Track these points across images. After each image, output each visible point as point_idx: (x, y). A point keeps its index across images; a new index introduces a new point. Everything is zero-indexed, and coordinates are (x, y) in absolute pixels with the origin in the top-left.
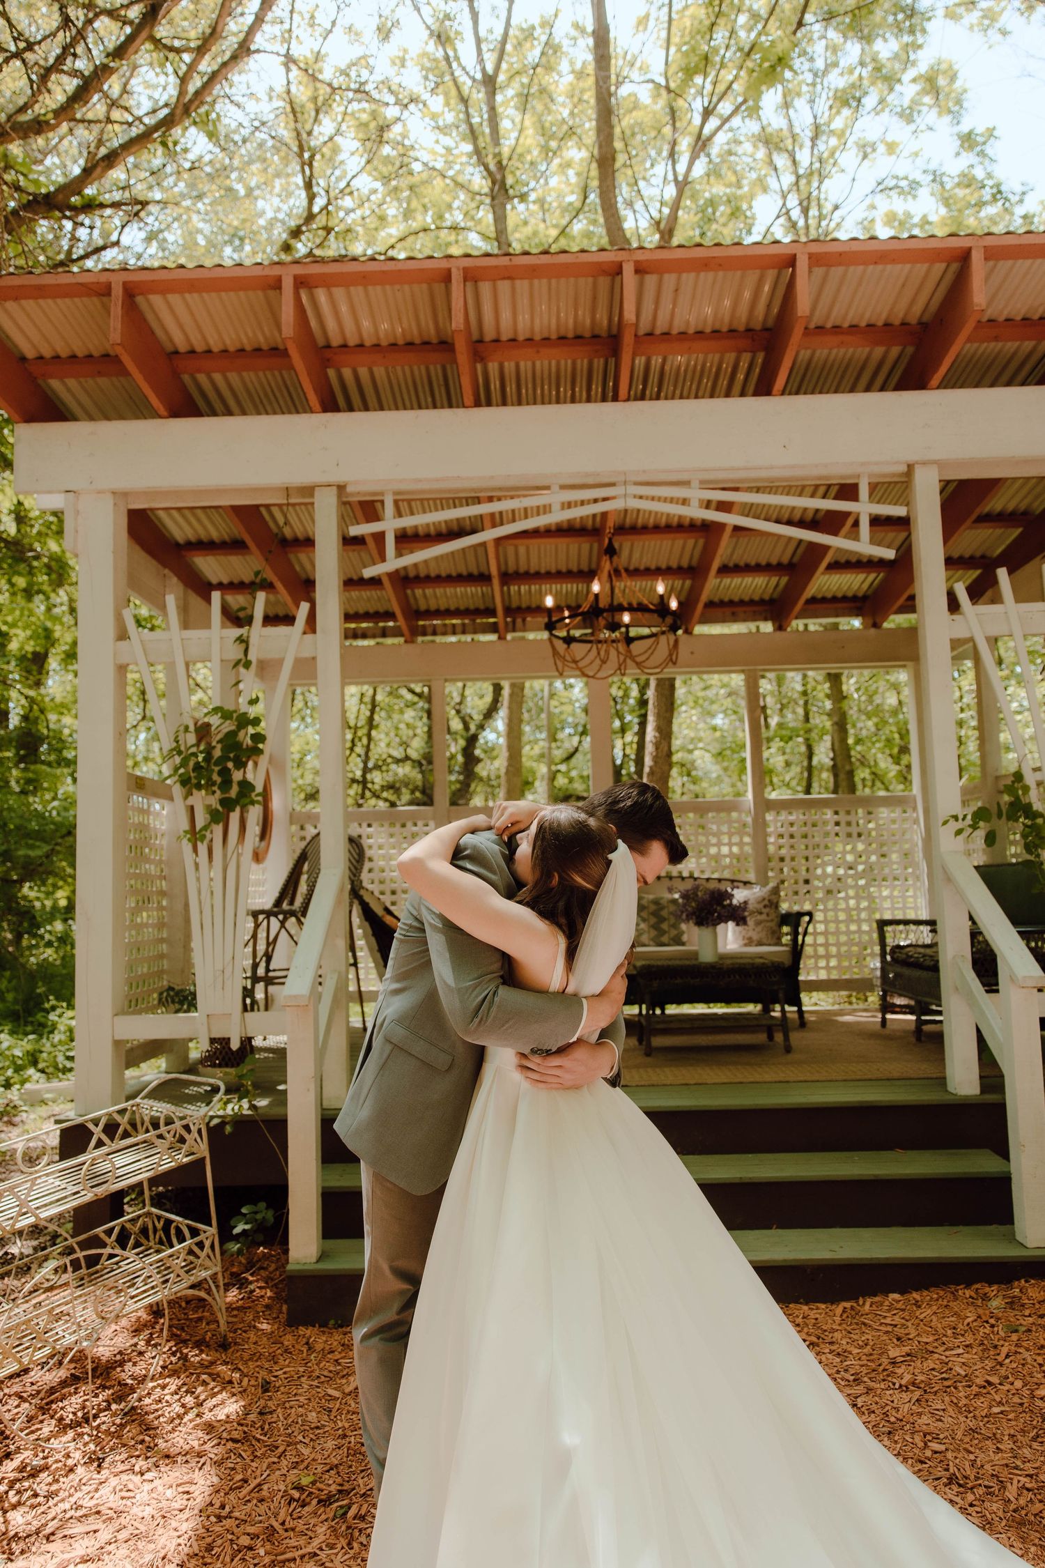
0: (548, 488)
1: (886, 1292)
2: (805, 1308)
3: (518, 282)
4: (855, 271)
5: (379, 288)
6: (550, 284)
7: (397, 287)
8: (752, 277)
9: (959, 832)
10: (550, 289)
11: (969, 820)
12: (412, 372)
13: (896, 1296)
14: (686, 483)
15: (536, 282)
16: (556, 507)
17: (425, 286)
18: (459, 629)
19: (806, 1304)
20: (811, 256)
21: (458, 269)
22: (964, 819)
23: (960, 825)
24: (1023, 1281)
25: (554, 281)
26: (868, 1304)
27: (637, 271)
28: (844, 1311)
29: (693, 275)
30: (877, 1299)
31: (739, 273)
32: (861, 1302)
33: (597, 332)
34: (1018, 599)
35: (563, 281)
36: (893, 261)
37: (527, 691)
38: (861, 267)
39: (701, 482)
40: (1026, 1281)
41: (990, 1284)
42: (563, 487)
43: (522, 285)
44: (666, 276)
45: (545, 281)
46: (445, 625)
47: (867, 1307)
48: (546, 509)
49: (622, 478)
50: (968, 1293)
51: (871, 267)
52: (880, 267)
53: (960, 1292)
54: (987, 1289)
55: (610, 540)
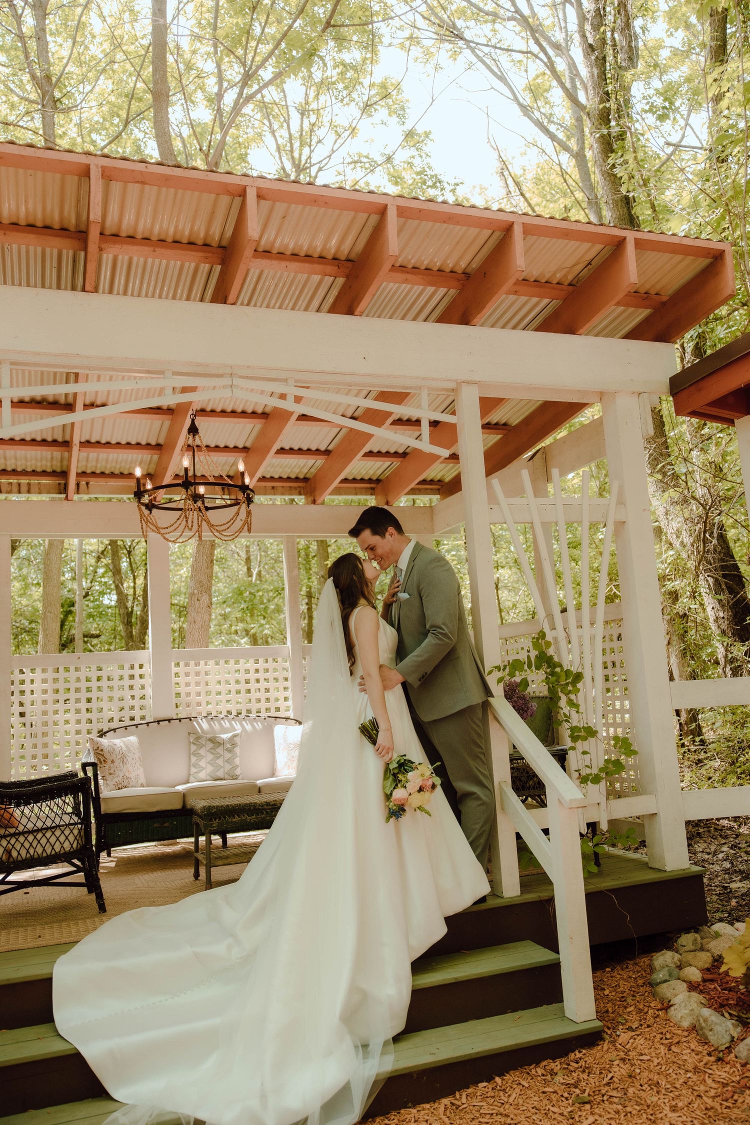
0: (162, 373)
1: (476, 1083)
2: (414, 1111)
3: (147, 187)
4: (426, 225)
5: (11, 170)
6: (176, 194)
7: (30, 172)
8: (348, 216)
10: (175, 198)
12: (27, 252)
13: (485, 1084)
14: (283, 381)
15: (164, 190)
17: (58, 176)
18: (24, 488)
19: (414, 1107)
20: (398, 207)
21: (97, 166)
22: (504, 670)
24: (577, 1052)
25: (180, 192)
26: (464, 1096)
27: (259, 197)
28: (446, 1109)
29: (300, 207)
30: (470, 1091)
31: (337, 212)
32: (458, 1096)
33: (208, 241)
35: (189, 192)
36: (458, 223)
37: (66, 546)
38: (431, 223)
39: (296, 381)
40: (580, 1052)
41: (554, 1059)
42: (175, 373)
43: (151, 191)
44: (278, 204)
45: (172, 190)
46: (11, 484)
47: (464, 1100)
49: (229, 371)
50: (540, 1071)
51: (438, 225)
52: (445, 225)
53: (533, 1072)
54: (553, 1065)
55: (193, 420)
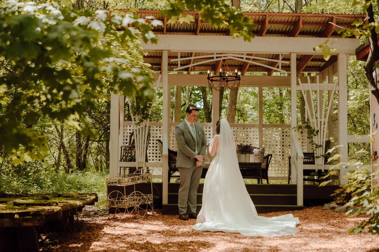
9: (295, 131)
11: (297, 128)
14: (242, 54)
16: (215, 58)
23: (296, 129)
34: (311, 83)
48: (213, 58)
49: (229, 52)
